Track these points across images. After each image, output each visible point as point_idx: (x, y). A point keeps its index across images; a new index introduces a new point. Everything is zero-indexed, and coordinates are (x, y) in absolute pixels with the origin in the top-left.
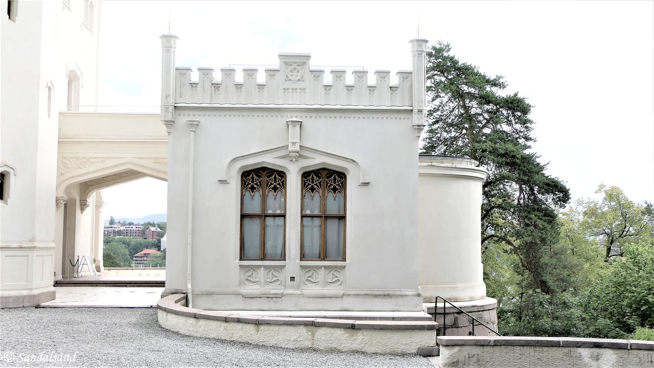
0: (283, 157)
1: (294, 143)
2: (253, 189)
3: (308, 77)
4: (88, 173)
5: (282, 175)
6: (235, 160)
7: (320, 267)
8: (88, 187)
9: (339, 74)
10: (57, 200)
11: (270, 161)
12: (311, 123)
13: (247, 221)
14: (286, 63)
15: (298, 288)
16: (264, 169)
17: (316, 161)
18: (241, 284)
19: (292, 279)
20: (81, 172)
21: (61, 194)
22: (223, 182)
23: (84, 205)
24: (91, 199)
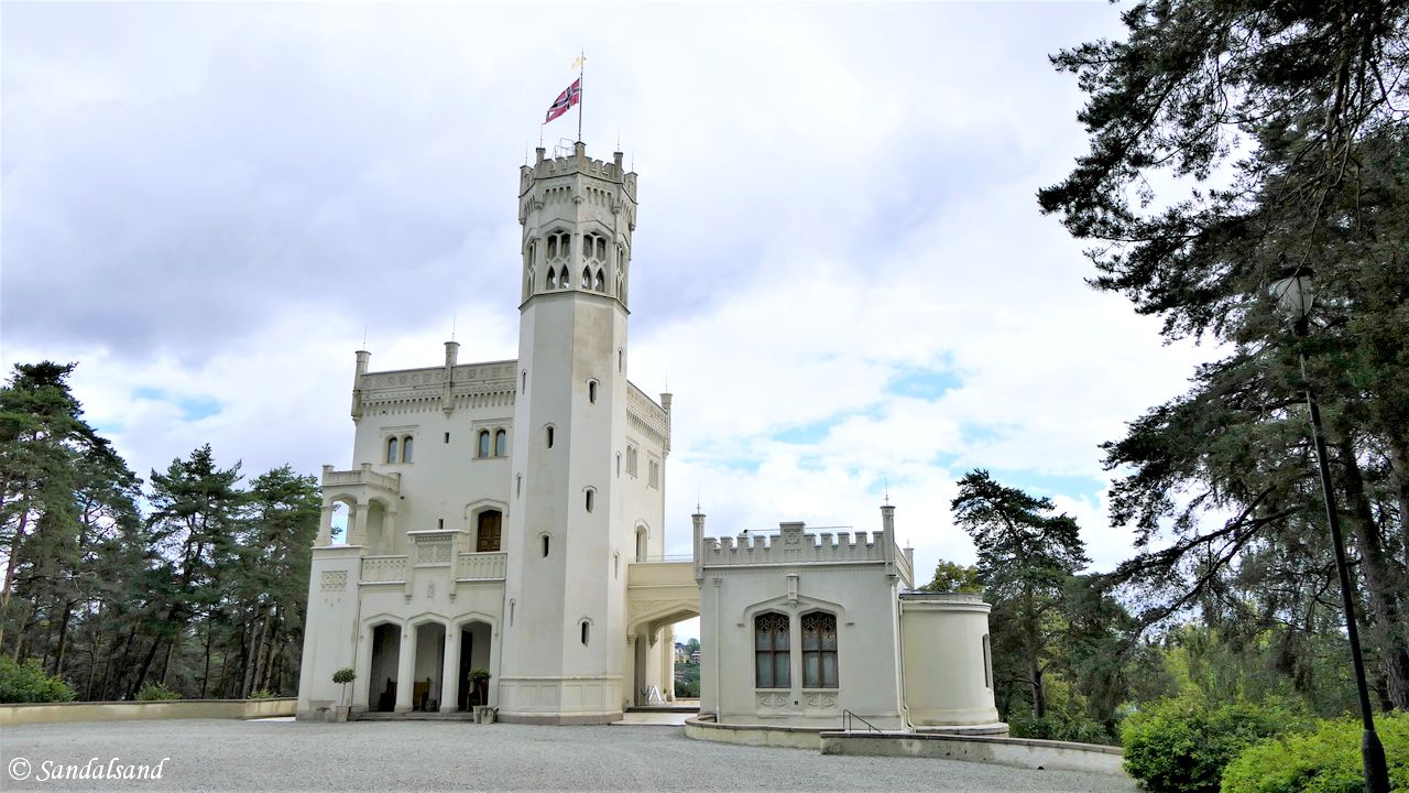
0: (786, 604)
1: (792, 594)
2: (764, 630)
3: (802, 540)
4: (653, 614)
5: (786, 618)
6: (749, 608)
7: (818, 693)
8: (655, 625)
9: (826, 537)
10: (628, 638)
11: (776, 607)
12: (806, 577)
13: (761, 656)
14: (785, 530)
15: (801, 711)
16: (772, 614)
17: (811, 607)
18: (757, 707)
19: (796, 703)
20: (646, 614)
21: (631, 633)
22: (740, 625)
23: (653, 641)
24: (660, 635)
